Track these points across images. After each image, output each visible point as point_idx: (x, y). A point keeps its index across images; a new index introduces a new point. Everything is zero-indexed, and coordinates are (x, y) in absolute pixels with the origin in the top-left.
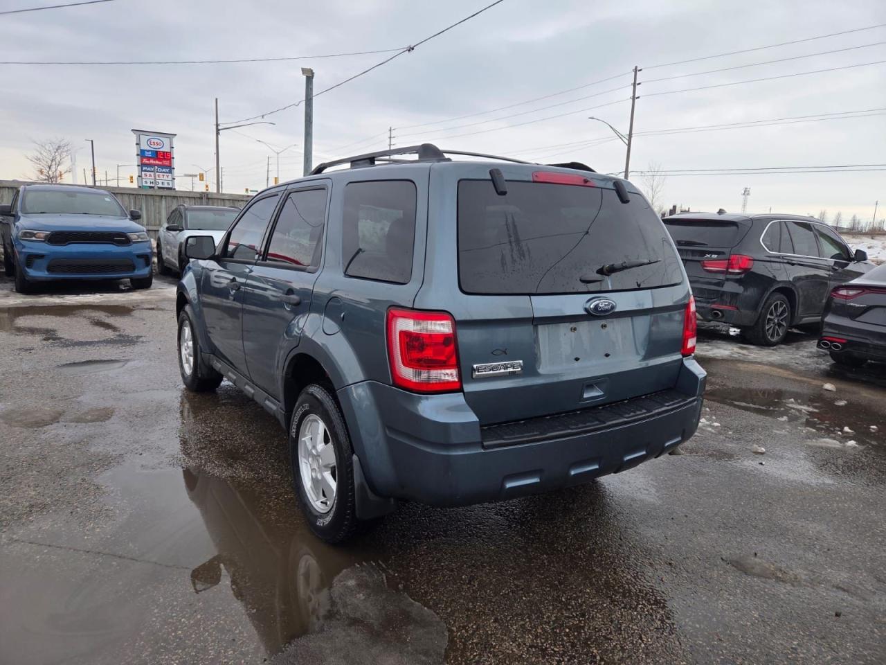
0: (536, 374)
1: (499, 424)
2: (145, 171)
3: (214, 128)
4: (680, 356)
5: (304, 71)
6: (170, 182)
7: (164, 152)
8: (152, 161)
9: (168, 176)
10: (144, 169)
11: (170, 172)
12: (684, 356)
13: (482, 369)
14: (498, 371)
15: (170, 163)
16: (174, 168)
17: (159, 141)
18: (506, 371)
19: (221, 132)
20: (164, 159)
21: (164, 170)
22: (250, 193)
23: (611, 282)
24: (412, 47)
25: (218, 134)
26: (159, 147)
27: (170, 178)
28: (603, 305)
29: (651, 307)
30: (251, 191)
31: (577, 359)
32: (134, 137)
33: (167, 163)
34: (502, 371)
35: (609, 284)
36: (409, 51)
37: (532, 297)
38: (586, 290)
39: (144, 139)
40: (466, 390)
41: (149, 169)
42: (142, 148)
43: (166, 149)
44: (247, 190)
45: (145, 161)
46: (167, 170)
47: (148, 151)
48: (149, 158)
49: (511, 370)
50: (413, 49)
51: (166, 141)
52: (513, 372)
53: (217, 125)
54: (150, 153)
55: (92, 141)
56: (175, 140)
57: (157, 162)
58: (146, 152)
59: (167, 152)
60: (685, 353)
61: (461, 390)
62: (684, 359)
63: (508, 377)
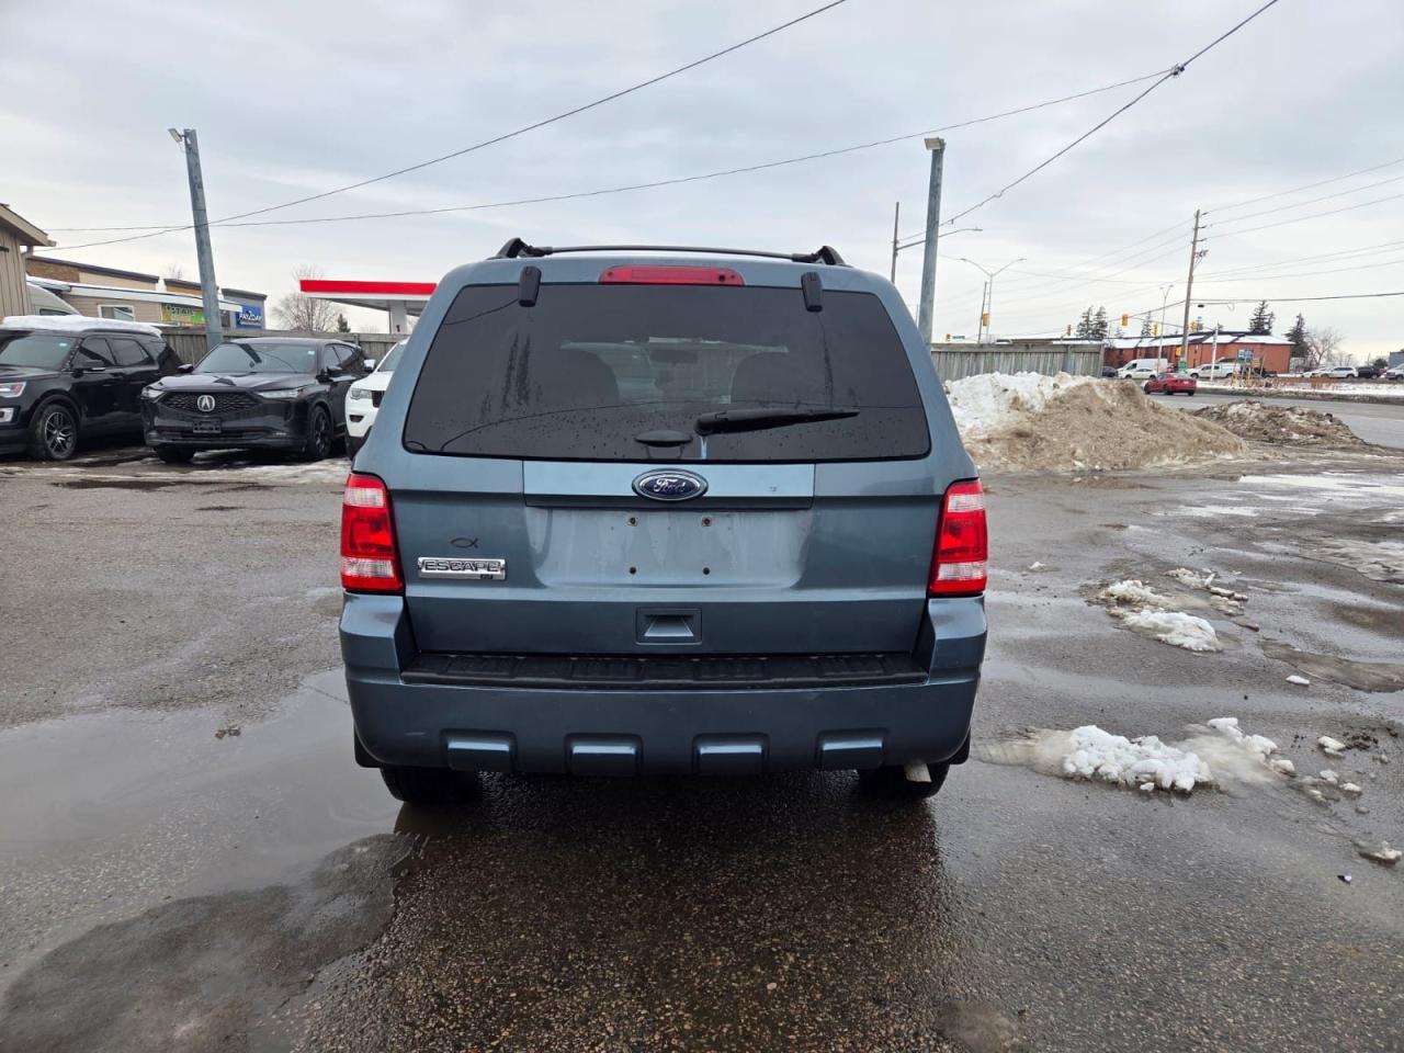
0: (536, 584)
1: (479, 653)
3: (892, 245)
4: (919, 594)
5: (928, 143)
12: (930, 594)
13: (429, 564)
14: (460, 572)
18: (474, 572)
19: (899, 252)
22: (952, 341)
23: (708, 447)
24: (1180, 65)
25: (895, 255)
28: (665, 483)
29: (811, 495)
30: (955, 338)
31: (633, 571)
34: (468, 572)
35: (704, 447)
36: (1176, 74)
37: (526, 462)
38: (645, 457)
40: (408, 594)
44: (948, 336)
49: (485, 572)
50: (1182, 69)
52: (487, 575)
53: (896, 242)
60: (936, 589)
61: (401, 592)
62: (931, 600)
63: (487, 581)
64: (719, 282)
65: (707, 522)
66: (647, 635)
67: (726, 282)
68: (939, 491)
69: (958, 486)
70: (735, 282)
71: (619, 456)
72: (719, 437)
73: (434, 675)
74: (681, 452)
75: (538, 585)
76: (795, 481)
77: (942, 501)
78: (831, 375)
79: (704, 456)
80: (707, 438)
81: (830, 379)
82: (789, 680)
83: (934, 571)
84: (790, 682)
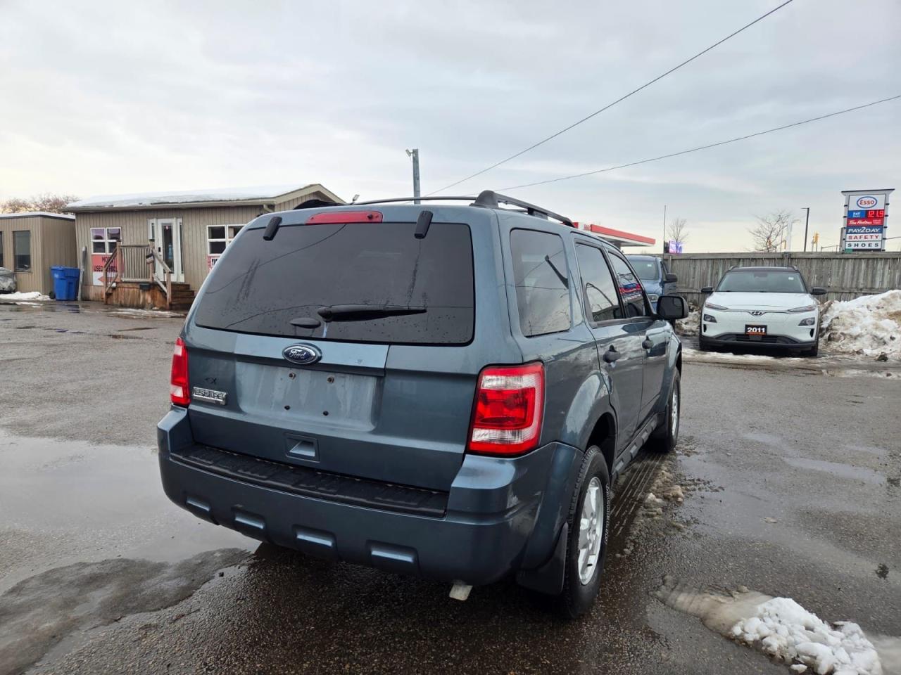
2: (851, 233)
4: (459, 449)
6: (879, 243)
7: (876, 211)
8: (860, 222)
9: (877, 237)
10: (849, 231)
11: (881, 232)
12: (467, 451)
13: (197, 391)
14: (208, 397)
15: (882, 222)
16: (886, 227)
17: (871, 199)
20: (875, 218)
21: (873, 230)
23: (327, 329)
26: (870, 205)
27: (880, 238)
28: (295, 352)
29: (383, 367)
31: (287, 408)
32: (843, 199)
33: (877, 222)
34: (211, 398)
37: (238, 335)
38: (293, 334)
39: (854, 199)
40: (189, 408)
41: (855, 231)
42: (850, 209)
43: (880, 206)
45: (852, 222)
46: (877, 230)
47: (856, 211)
48: (856, 219)
51: (880, 198)
52: (218, 401)
54: (859, 213)
55: (808, 209)
56: (892, 196)
57: (866, 222)
58: (854, 213)
59: (879, 210)
60: (472, 447)
61: (186, 406)
62: (467, 455)
63: (216, 405)
64: (368, 220)
65: (331, 380)
66: (291, 451)
67: (374, 220)
68: (474, 372)
69: (491, 369)
70: (378, 220)
71: (281, 333)
72: (333, 323)
73: (181, 457)
74: (313, 331)
75: (239, 411)
76: (374, 356)
77: (476, 379)
78: (414, 283)
79: (324, 336)
80: (329, 324)
81: (413, 285)
82: (347, 497)
83: (470, 434)
84: (347, 499)
